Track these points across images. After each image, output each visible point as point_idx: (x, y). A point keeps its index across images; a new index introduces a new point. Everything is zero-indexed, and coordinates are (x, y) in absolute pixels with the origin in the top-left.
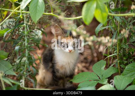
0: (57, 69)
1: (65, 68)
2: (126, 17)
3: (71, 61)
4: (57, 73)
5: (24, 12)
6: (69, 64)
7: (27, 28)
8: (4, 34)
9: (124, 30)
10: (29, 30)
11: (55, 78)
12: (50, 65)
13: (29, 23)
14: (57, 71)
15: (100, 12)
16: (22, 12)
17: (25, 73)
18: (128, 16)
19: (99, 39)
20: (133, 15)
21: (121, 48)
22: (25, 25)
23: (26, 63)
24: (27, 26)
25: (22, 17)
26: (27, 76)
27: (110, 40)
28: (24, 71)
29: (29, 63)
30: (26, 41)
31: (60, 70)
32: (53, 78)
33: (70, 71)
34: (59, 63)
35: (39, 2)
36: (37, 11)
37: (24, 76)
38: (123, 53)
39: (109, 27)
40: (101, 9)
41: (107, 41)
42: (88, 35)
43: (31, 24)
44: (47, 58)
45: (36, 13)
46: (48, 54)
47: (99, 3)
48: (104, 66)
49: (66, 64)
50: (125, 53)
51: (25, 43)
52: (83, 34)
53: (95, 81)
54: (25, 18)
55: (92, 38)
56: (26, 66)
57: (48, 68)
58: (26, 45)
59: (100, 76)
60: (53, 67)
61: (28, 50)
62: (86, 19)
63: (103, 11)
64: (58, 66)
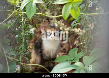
0: (44, 54)
1: (50, 53)
2: (92, 15)
3: (54, 49)
4: (44, 56)
5: (22, 12)
6: (52, 50)
7: (24, 23)
8: (8, 27)
9: (90, 24)
10: (25, 24)
11: (42, 61)
12: (40, 50)
13: (25, 20)
14: (44, 55)
15: (74, 11)
16: (21, 12)
17: (22, 53)
18: (93, 15)
19: (73, 30)
20: (97, 14)
21: (89, 38)
22: (22, 21)
23: (23, 47)
24: (24, 22)
25: (21, 16)
26: (23, 56)
27: (81, 31)
28: (22, 52)
29: (25, 47)
30: (23, 32)
31: (46, 54)
32: (41, 60)
33: (53, 56)
34: (46, 50)
35: (32, 5)
36: (31, 11)
37: (21, 55)
38: (90, 42)
39: (80, 23)
40: (75, 9)
41: (78, 31)
42: (66, 26)
43: (27, 21)
44: (37, 45)
45: (30, 12)
46: (38, 43)
47: (74, 5)
48: (77, 52)
49: (50, 50)
50: (91, 42)
51: (22, 34)
52: (62, 25)
53: (71, 61)
54: (23, 16)
55: (68, 29)
56: (22, 49)
57: (38, 53)
58: (23, 35)
59: (74, 58)
60: (41, 52)
61: (24, 38)
62: (65, 16)
63: (76, 10)
64: (45, 52)
